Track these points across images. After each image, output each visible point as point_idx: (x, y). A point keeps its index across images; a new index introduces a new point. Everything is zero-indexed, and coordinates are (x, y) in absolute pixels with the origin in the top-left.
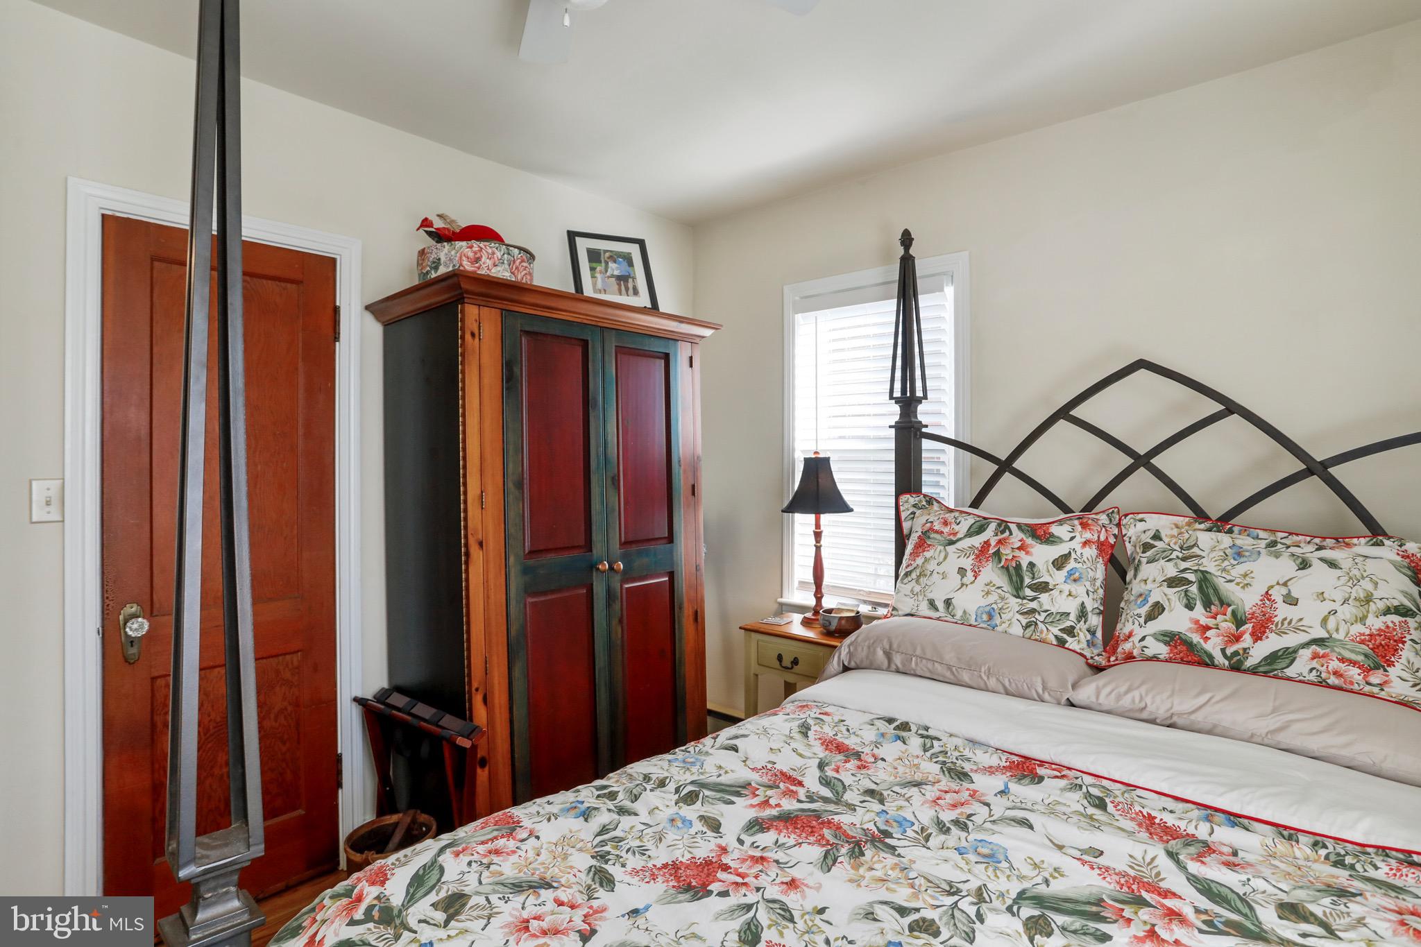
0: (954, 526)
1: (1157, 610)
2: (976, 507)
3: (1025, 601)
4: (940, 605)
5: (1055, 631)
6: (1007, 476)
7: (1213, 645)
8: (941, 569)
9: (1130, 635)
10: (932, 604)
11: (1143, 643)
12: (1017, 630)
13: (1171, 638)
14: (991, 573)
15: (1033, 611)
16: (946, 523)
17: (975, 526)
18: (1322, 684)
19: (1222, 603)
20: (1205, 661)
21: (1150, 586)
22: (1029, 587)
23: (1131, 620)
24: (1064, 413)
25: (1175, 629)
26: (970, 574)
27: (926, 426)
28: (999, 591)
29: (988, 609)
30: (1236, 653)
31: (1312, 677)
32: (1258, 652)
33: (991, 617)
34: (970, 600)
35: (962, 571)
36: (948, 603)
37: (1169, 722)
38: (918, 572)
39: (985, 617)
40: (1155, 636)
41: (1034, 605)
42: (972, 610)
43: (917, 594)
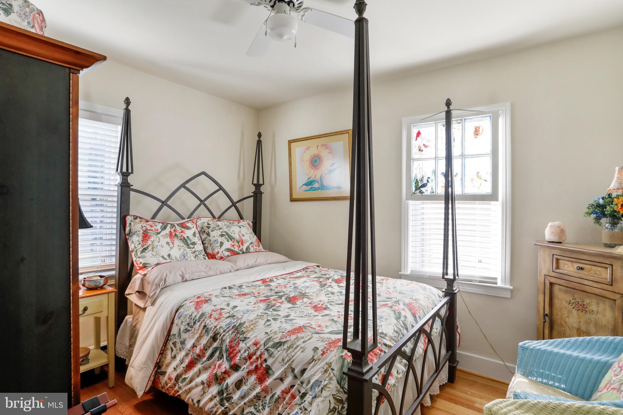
0: (155, 227)
1: (222, 244)
2: (154, 219)
3: (191, 249)
4: (167, 257)
5: (202, 256)
6: (165, 207)
7: (236, 249)
8: (160, 244)
9: (218, 252)
10: (163, 257)
11: (223, 253)
12: (193, 258)
13: (228, 250)
14: (177, 242)
15: (195, 252)
16: (151, 226)
17: (163, 226)
18: (256, 252)
19: (233, 239)
20: (238, 254)
21: (216, 238)
22: (190, 244)
23: (216, 248)
24: (183, 186)
25: (228, 248)
26: (171, 244)
27: (132, 186)
28: (183, 247)
29: (183, 254)
30: (241, 250)
31: (254, 251)
32: (244, 248)
33: (184, 257)
34: (176, 253)
35: (168, 243)
36: (169, 255)
37: (247, 267)
38: (151, 247)
39: (183, 257)
40: (224, 250)
41: (194, 250)
42: (178, 256)
43: (156, 255)
